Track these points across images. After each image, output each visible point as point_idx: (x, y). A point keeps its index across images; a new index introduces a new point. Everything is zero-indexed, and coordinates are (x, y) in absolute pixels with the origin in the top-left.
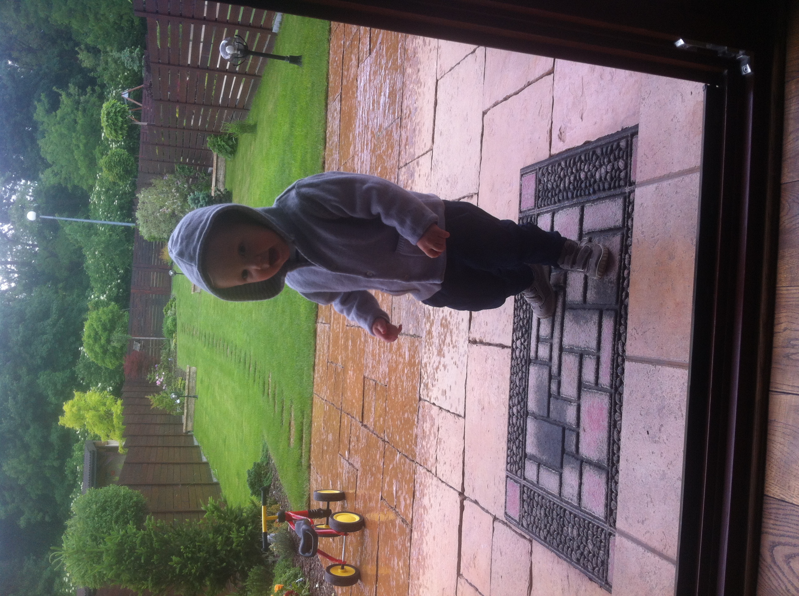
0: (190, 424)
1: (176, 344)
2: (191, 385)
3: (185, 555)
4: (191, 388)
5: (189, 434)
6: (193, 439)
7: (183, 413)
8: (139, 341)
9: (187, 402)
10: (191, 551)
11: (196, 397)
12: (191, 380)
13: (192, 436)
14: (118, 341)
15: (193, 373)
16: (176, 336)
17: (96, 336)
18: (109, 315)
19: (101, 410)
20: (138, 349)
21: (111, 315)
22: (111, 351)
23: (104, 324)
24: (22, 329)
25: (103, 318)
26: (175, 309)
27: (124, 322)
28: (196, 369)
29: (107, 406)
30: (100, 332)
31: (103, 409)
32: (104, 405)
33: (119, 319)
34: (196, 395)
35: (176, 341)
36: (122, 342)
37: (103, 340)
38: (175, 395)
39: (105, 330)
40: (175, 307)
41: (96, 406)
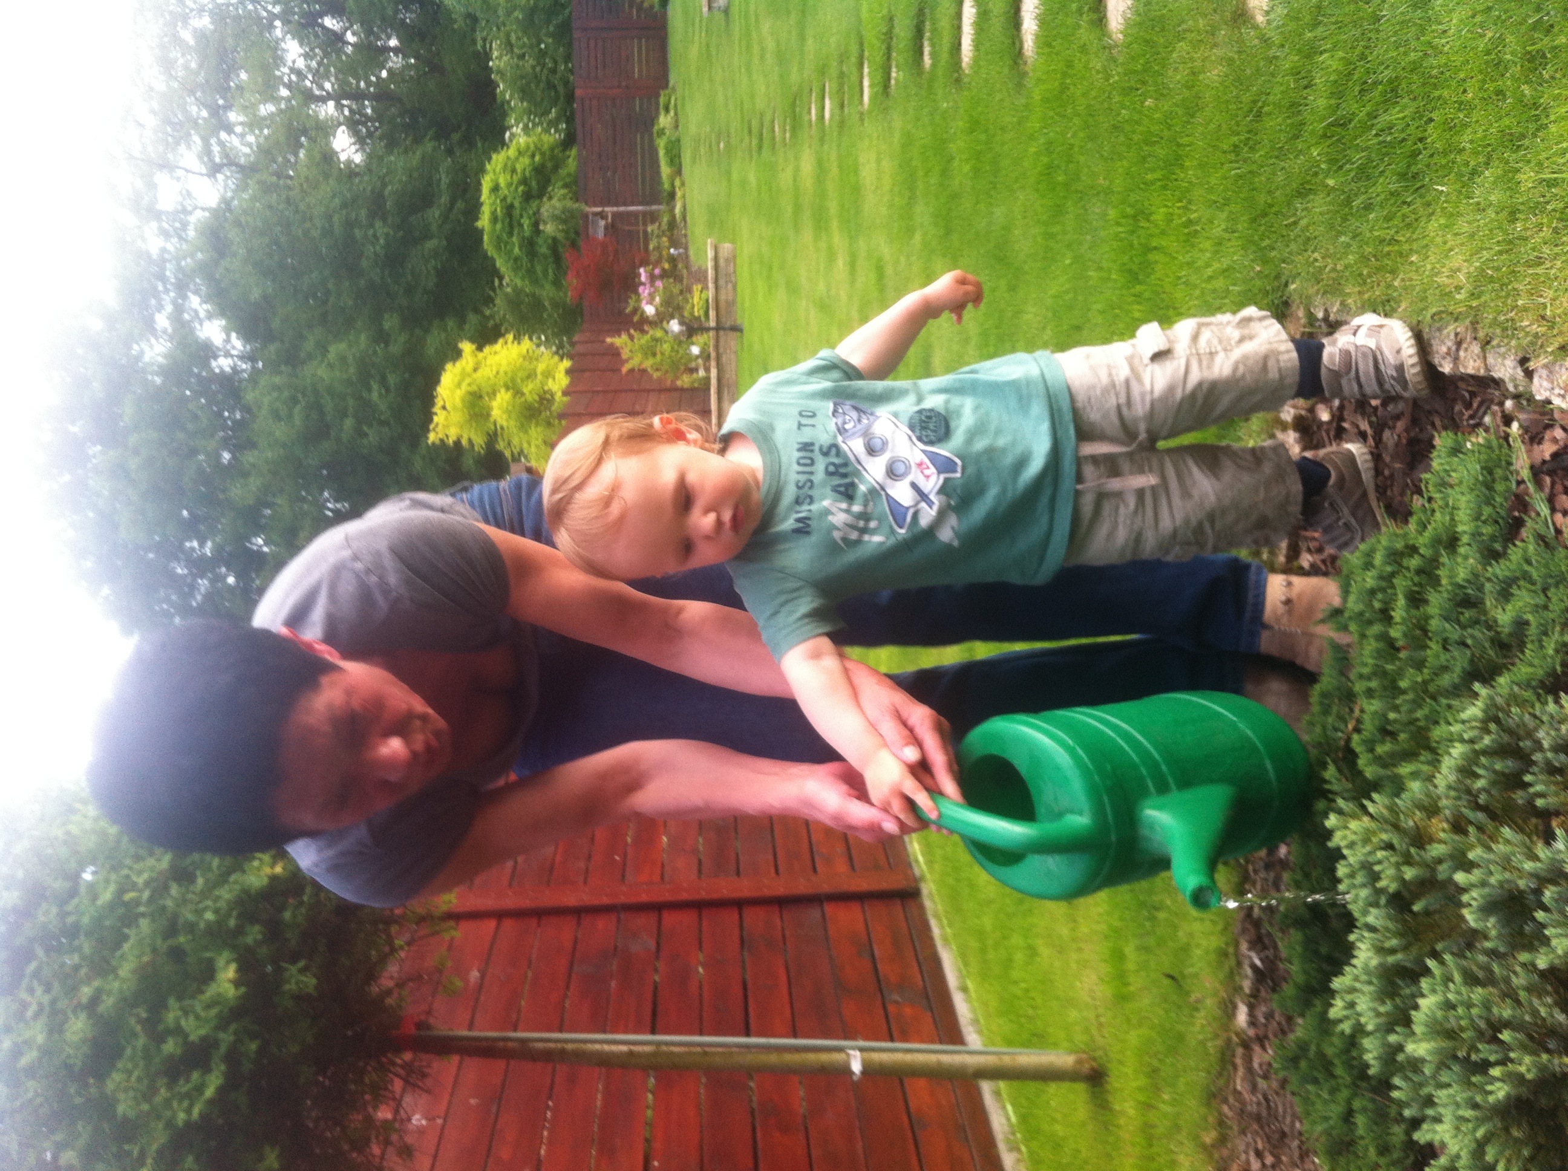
1: (684, 207)
2: (723, 297)
4: (722, 305)
7: (708, 380)
8: (602, 215)
9: (717, 346)
11: (736, 329)
12: (721, 282)
14: (555, 218)
15: (727, 260)
16: (683, 184)
17: (509, 215)
18: (533, 156)
19: (525, 390)
20: (600, 234)
21: (537, 158)
22: (544, 250)
23: (524, 181)
24: (381, 228)
25: (519, 167)
26: (676, 114)
27: (569, 175)
28: (735, 249)
29: (539, 377)
30: (517, 204)
31: (530, 389)
32: (531, 376)
33: (556, 167)
34: (739, 322)
35: (684, 197)
36: (564, 222)
37: (526, 222)
38: (681, 323)
39: (528, 197)
40: (676, 106)
41: (513, 380)
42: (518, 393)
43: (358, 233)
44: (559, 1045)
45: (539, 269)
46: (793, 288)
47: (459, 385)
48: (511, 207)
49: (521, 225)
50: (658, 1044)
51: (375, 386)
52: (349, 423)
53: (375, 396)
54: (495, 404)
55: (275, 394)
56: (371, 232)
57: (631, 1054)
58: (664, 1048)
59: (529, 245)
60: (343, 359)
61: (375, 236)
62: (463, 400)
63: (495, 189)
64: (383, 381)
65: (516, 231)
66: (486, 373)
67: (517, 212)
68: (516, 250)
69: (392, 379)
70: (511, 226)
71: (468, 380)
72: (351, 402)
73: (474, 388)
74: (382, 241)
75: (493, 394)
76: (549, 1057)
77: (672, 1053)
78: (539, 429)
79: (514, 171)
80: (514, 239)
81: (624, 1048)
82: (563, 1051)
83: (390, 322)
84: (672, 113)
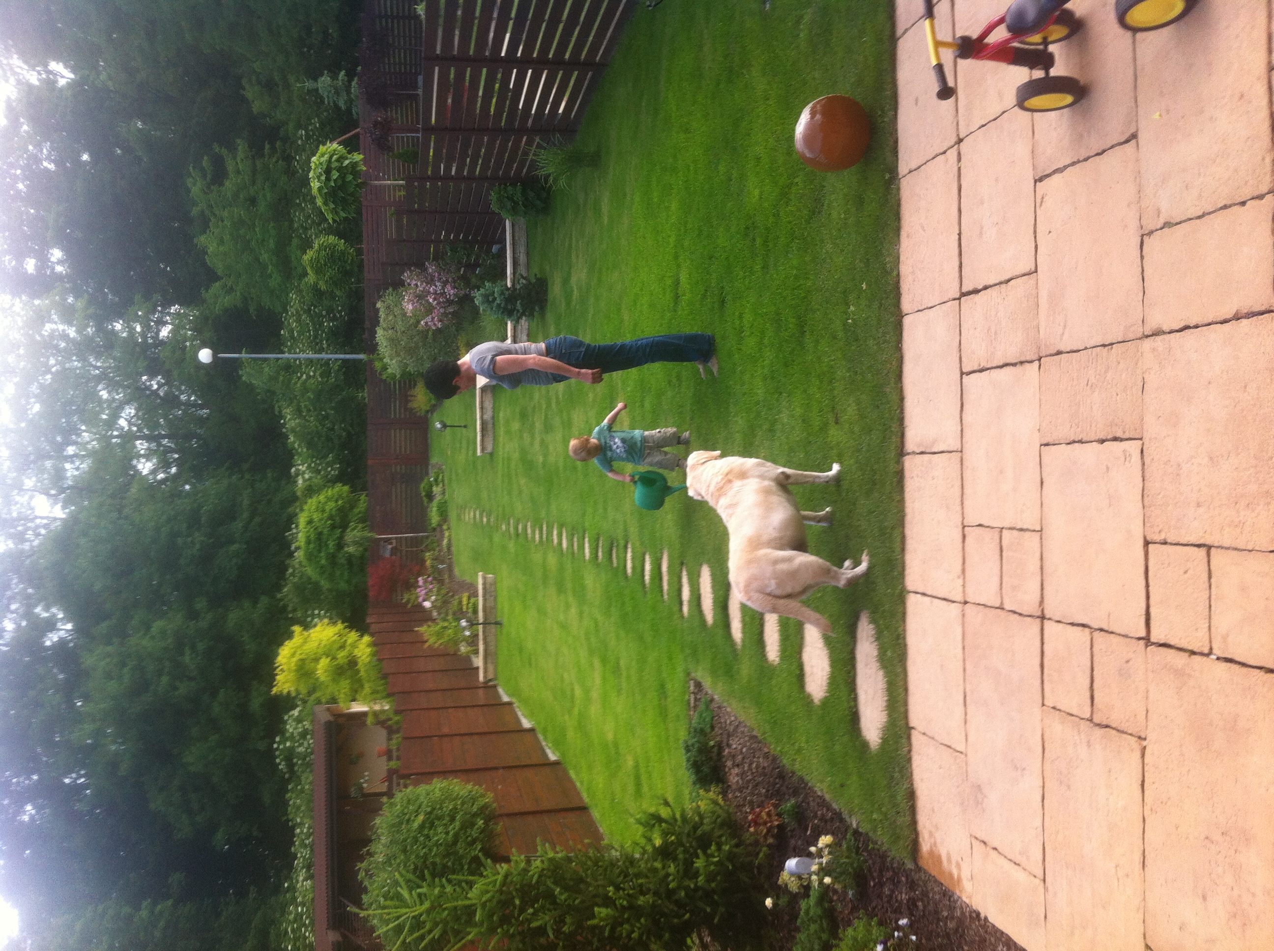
0: (491, 668)
1: (450, 540)
2: (488, 605)
3: (617, 902)
4: (488, 609)
5: (491, 683)
6: (497, 693)
7: (476, 652)
8: (387, 541)
9: (484, 632)
10: (628, 895)
11: (499, 623)
12: (489, 597)
13: (495, 686)
14: (355, 543)
15: (491, 584)
16: (449, 529)
17: (318, 540)
18: (337, 501)
19: (339, 656)
20: (387, 554)
21: (340, 502)
22: (343, 561)
23: (331, 517)
24: (199, 537)
25: (327, 508)
26: (443, 485)
27: (360, 512)
28: (495, 578)
29: (348, 648)
30: (326, 531)
31: (342, 654)
32: (342, 647)
33: (352, 508)
34: (499, 619)
35: (450, 536)
36: (361, 545)
37: (331, 544)
38: (467, 621)
39: (333, 527)
40: (443, 481)
41: (330, 650)
42: (334, 658)
43: (180, 540)
45: (338, 573)
46: (542, 612)
47: (293, 655)
48: (320, 534)
49: (327, 545)
51: (187, 651)
52: (165, 679)
53: (187, 659)
54: (319, 666)
55: (108, 660)
56: (190, 539)
59: (332, 558)
60: (163, 633)
61: (193, 542)
62: (296, 665)
63: (310, 522)
64: (193, 648)
65: (324, 549)
66: (311, 646)
67: (324, 537)
68: (323, 562)
69: (201, 646)
70: (320, 545)
71: (299, 652)
72: (167, 663)
73: (303, 657)
74: (198, 546)
75: (317, 660)
78: (348, 681)
79: (323, 511)
80: (322, 554)
83: (201, 604)
84: (441, 485)
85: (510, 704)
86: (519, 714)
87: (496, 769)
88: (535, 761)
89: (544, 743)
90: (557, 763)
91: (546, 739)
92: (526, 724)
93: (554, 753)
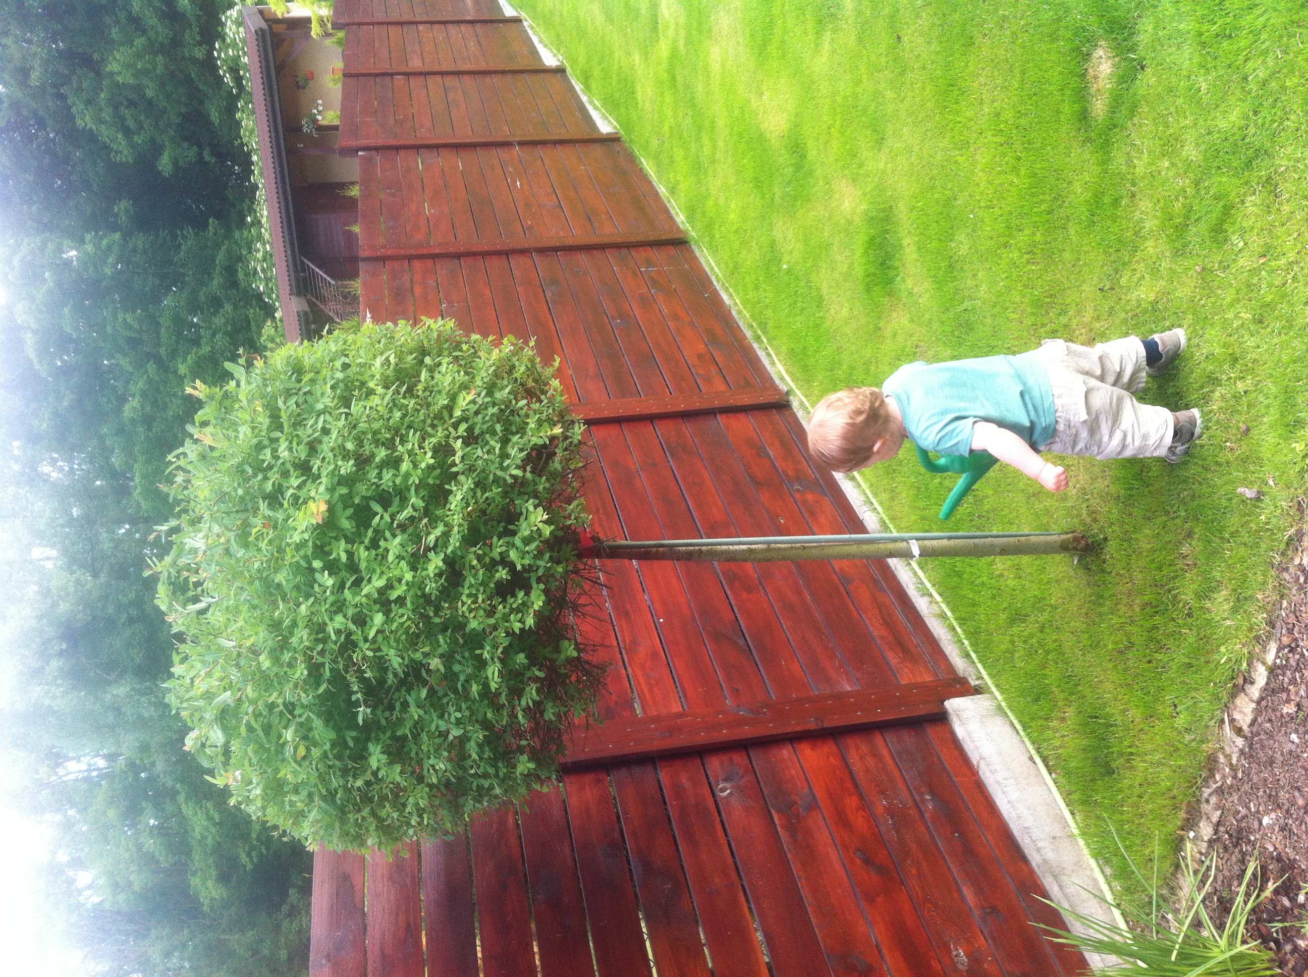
44: (697, 548)
50: (768, 543)
57: (751, 551)
58: (773, 545)
76: (689, 556)
77: (780, 549)
81: (745, 547)
82: (700, 551)
85: (517, 21)
86: (535, 40)
87: (506, 144)
88: (572, 133)
89: (584, 99)
90: (613, 139)
91: (588, 88)
92: (549, 60)
93: (604, 117)
